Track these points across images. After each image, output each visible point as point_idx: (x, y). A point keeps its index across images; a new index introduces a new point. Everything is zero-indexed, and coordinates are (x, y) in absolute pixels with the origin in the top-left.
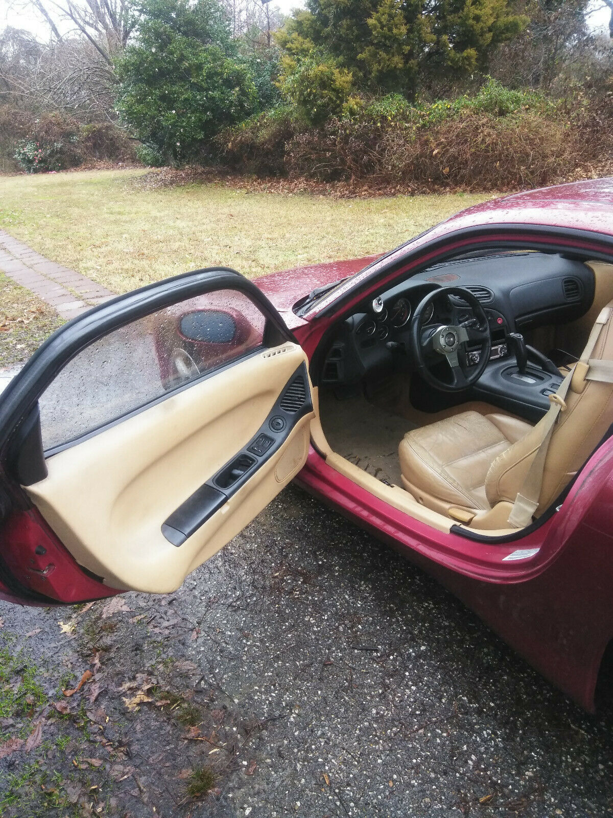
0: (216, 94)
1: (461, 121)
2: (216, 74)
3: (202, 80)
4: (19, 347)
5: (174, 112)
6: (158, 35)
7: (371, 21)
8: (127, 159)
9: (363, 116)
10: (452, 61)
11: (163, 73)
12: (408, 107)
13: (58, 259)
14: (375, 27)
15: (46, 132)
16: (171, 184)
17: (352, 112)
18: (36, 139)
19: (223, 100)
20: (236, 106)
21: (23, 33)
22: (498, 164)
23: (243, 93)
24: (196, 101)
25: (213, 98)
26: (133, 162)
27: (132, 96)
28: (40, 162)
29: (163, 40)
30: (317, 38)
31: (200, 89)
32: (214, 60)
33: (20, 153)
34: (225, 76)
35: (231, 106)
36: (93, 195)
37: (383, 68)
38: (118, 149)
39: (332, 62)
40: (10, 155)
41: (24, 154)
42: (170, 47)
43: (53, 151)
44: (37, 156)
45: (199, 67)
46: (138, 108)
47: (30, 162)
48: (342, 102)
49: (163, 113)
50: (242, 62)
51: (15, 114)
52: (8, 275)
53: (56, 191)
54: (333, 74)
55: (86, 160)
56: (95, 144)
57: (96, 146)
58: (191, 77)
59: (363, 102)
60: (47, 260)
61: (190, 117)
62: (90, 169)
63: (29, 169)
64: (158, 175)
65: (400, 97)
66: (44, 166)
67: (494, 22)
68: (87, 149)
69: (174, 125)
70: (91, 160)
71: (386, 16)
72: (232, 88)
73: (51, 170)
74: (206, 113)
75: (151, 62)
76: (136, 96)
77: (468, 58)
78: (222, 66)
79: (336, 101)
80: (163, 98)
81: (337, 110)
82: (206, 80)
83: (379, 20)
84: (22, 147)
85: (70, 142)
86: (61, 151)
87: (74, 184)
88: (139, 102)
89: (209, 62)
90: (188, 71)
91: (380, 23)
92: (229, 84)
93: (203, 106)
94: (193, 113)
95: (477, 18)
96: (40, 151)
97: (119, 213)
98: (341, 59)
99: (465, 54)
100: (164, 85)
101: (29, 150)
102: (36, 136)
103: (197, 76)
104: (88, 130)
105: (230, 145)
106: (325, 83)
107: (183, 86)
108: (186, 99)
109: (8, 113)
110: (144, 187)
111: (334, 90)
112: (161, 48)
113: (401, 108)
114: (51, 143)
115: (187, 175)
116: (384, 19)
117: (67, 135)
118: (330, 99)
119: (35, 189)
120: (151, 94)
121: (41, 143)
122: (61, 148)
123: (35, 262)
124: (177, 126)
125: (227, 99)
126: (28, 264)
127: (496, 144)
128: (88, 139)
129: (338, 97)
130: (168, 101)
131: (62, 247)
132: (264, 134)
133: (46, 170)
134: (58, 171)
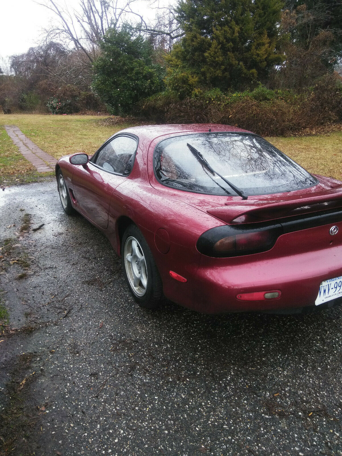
0: (139, 82)
1: (243, 103)
2: (140, 73)
3: (133, 76)
4: (16, 180)
5: (119, 90)
6: (114, 53)
7: (206, 54)
8: (103, 111)
9: (201, 97)
10: (245, 74)
11: (115, 71)
12: (222, 94)
13: (47, 151)
14: (208, 57)
15: (64, 94)
16: (116, 124)
17: (196, 96)
18: (58, 97)
19: (142, 85)
20: (148, 88)
21: (58, 45)
22: (260, 124)
23: (152, 83)
24: (129, 85)
25: (137, 84)
26: (105, 112)
27: (99, 81)
28: (59, 109)
29: (116, 55)
30: (184, 59)
31: (132, 80)
32: (140, 66)
33: (50, 104)
34: (144, 74)
35: (145, 89)
36: (77, 126)
37: (212, 75)
38: (99, 105)
39: (189, 72)
40: (45, 104)
41: (52, 104)
42: (119, 59)
43: (66, 104)
44: (58, 106)
45: (132, 69)
46: (102, 86)
47: (55, 108)
48: (192, 90)
49: (113, 90)
50: (153, 68)
51: (50, 84)
52: (24, 156)
53: (61, 123)
54: (188, 77)
55: (82, 110)
56: (87, 102)
57: (88, 104)
58: (128, 74)
59: (202, 91)
60: (42, 151)
61: (126, 93)
62: (83, 114)
63: (53, 112)
64: (112, 119)
65: (218, 89)
66: (61, 111)
67: (267, 57)
68: (83, 104)
69: (118, 96)
70: (85, 110)
71: (213, 52)
72: (147, 80)
73: (64, 114)
74: (134, 91)
75: (109, 66)
76: (101, 81)
77: (253, 74)
78: (143, 69)
79: (189, 90)
80: (114, 83)
81: (189, 94)
82: (135, 75)
83: (209, 54)
84: (52, 101)
85: (75, 100)
86: (70, 104)
87: (71, 121)
88: (103, 83)
89: (137, 67)
90: (127, 71)
91: (211, 55)
92: (146, 78)
93: (133, 88)
94: (127, 90)
95: (258, 55)
96: (60, 103)
97: (85, 135)
98: (194, 70)
99: (251, 72)
100: (115, 76)
101: (54, 103)
102: (59, 96)
103: (131, 73)
104: (84, 95)
105: (144, 107)
106: (185, 81)
107: (124, 78)
108: (125, 84)
109: (46, 84)
110: (103, 124)
111: (189, 85)
112: (115, 59)
113: (218, 95)
114: (66, 100)
115: (126, 120)
116: (212, 53)
117: (74, 97)
118: (187, 89)
119: (52, 121)
120: (108, 80)
121: (60, 99)
122: (70, 103)
123: (37, 152)
124: (120, 96)
125: (144, 85)
126: (34, 152)
127: (259, 114)
128: (84, 99)
129: (190, 88)
130: (116, 84)
131: (52, 147)
132: (160, 103)
133: (62, 113)
134: (67, 114)
